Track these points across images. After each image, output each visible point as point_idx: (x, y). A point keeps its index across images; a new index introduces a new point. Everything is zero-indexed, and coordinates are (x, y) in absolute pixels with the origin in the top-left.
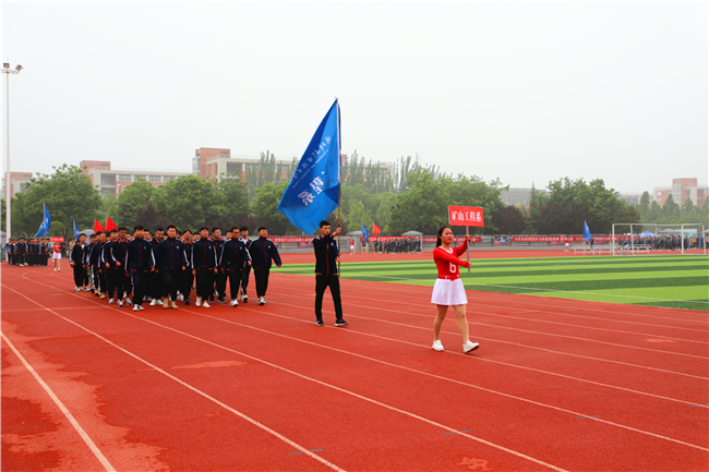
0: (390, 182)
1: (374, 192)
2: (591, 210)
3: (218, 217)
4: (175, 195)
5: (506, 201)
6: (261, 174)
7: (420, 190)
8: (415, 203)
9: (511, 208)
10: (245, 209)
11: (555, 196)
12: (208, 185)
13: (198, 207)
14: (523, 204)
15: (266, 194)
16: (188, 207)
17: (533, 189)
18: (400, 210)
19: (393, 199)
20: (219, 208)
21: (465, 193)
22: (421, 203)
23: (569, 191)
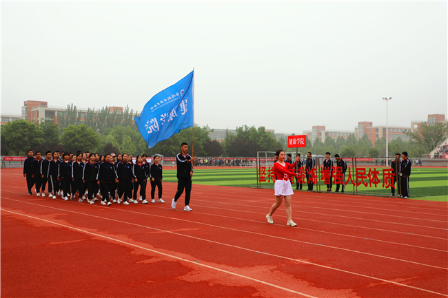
2: (258, 143)
3: (39, 145)
4: (11, 131)
5: (212, 137)
6: (67, 118)
9: (215, 142)
10: (56, 140)
11: (239, 136)
12: (33, 126)
13: (26, 139)
14: (221, 139)
15: (69, 131)
16: (20, 138)
17: (227, 130)
20: (39, 139)
23: (247, 133)
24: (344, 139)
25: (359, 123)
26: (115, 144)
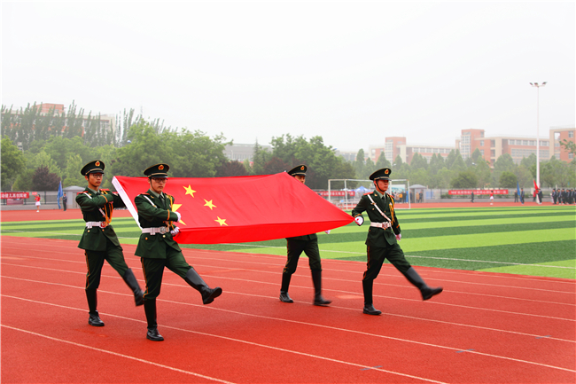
0: (111, 136)
1: (94, 145)
5: (231, 156)
7: (142, 143)
8: (137, 157)
9: (235, 164)
11: (277, 152)
14: (246, 159)
17: (257, 145)
18: (121, 165)
19: (114, 153)
21: (189, 148)
22: (143, 157)
23: (290, 147)
24: (442, 159)
25: (463, 132)
26: (53, 169)
